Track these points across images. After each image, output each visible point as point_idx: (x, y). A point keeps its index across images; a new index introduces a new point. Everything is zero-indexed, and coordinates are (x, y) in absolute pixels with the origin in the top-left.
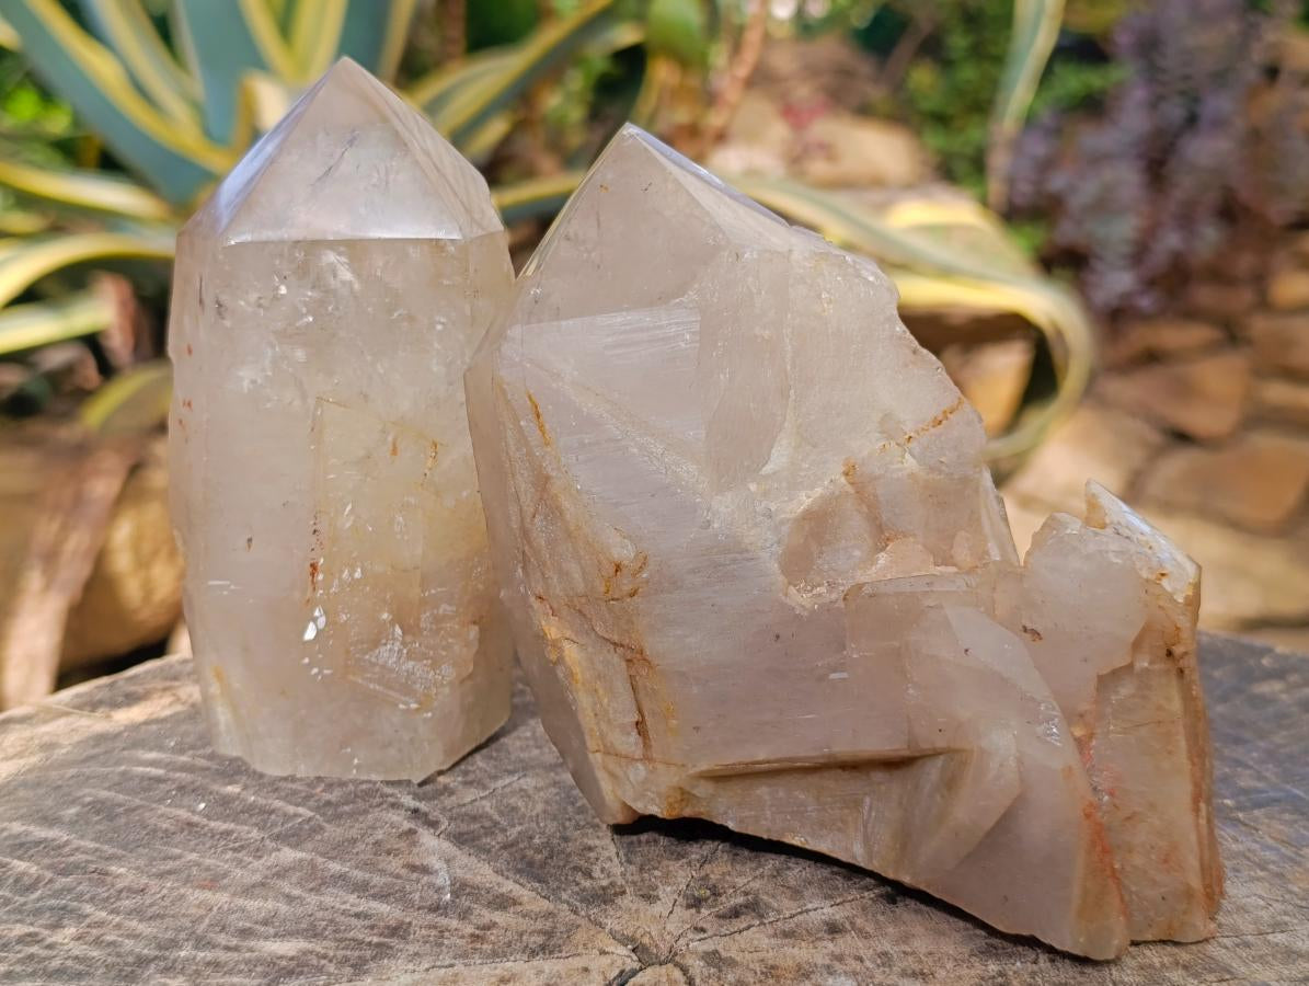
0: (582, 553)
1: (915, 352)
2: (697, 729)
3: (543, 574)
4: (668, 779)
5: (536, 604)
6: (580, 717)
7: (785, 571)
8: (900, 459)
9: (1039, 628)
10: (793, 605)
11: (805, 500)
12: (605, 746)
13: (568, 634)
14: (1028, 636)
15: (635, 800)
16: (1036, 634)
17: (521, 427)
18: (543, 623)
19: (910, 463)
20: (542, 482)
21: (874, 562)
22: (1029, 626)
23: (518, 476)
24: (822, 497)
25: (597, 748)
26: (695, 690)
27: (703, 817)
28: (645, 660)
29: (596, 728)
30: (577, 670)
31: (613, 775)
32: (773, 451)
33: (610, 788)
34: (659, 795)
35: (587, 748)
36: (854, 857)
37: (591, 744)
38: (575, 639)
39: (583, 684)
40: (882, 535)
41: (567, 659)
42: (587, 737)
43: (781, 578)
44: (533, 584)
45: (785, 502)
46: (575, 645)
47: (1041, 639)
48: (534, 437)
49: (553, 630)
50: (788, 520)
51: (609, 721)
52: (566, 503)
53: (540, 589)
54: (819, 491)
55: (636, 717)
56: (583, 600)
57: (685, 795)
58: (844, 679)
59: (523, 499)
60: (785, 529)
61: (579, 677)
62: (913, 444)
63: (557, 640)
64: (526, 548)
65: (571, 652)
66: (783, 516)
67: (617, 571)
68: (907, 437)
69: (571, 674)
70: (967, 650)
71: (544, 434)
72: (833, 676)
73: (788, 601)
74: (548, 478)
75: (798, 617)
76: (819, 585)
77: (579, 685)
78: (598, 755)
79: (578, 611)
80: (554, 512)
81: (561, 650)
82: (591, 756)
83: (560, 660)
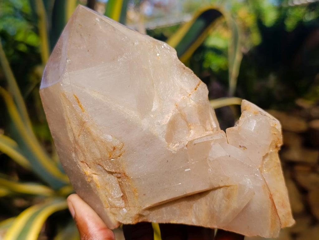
0: (100, 145)
1: (184, 69)
2: (144, 195)
3: (83, 154)
4: (135, 212)
5: (81, 164)
6: (101, 198)
7: (167, 140)
8: (189, 101)
9: (245, 145)
10: (172, 150)
11: (168, 118)
12: (110, 205)
13: (94, 172)
14: (242, 148)
15: (123, 220)
16: (245, 147)
17: (73, 107)
18: (84, 170)
19: (192, 102)
20: (82, 124)
21: (190, 133)
22: (242, 145)
23: (72, 123)
24: (173, 116)
25: (107, 206)
26: (143, 183)
27: (145, 221)
28: (126, 176)
29: (107, 200)
30: (98, 183)
31: (114, 214)
32: (153, 104)
33: (113, 218)
34: (131, 217)
35: (104, 207)
36: (193, 223)
37: (105, 206)
38: (96, 173)
39: (101, 187)
40: (188, 125)
41: (94, 180)
42: (104, 204)
43: (166, 143)
44: (80, 158)
45: (162, 119)
46: (96, 175)
47: (246, 149)
48: (78, 109)
49: (88, 171)
50: (166, 125)
51: (112, 198)
52: (92, 130)
53: (82, 159)
54: (171, 114)
55: (122, 194)
56: (100, 160)
57: (140, 215)
58: (189, 171)
59: (74, 130)
60: (165, 128)
61: (99, 185)
62: (191, 96)
63: (90, 175)
64: (77, 147)
65: (96, 178)
66: (163, 124)
67: (114, 149)
68: (189, 94)
69: (96, 185)
70: (229, 156)
71: (82, 108)
72: (186, 170)
73: (170, 149)
74: (84, 123)
75: (173, 154)
76: (176, 143)
77: (99, 188)
78: (108, 209)
79: (98, 164)
80: (88, 133)
81: (92, 177)
82: (105, 210)
83: (92, 181)
